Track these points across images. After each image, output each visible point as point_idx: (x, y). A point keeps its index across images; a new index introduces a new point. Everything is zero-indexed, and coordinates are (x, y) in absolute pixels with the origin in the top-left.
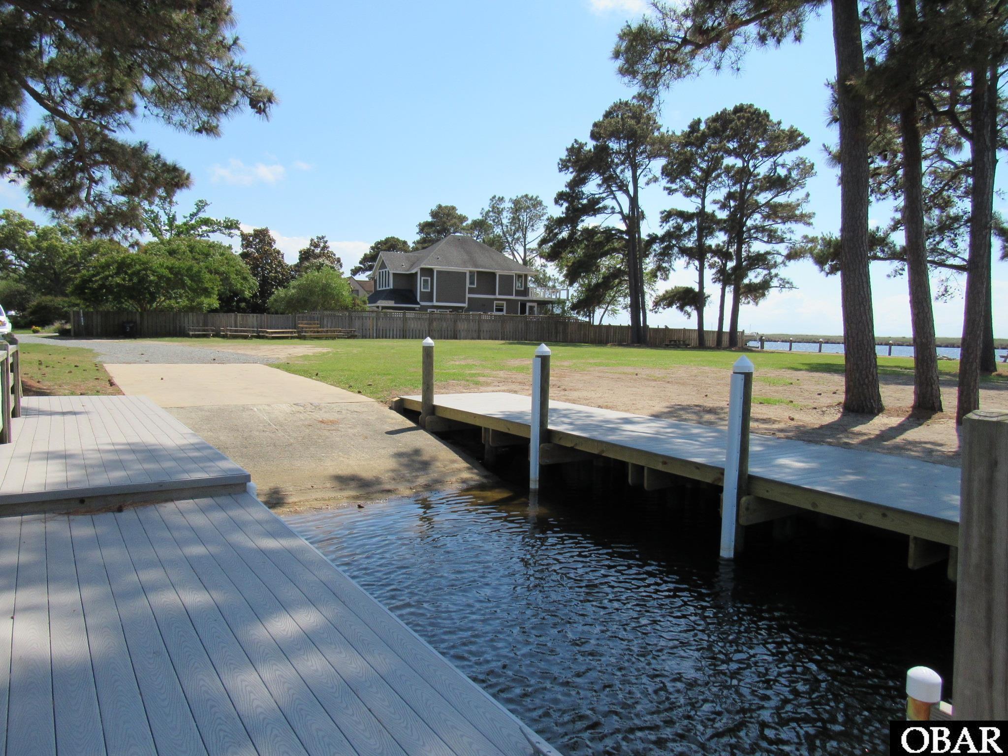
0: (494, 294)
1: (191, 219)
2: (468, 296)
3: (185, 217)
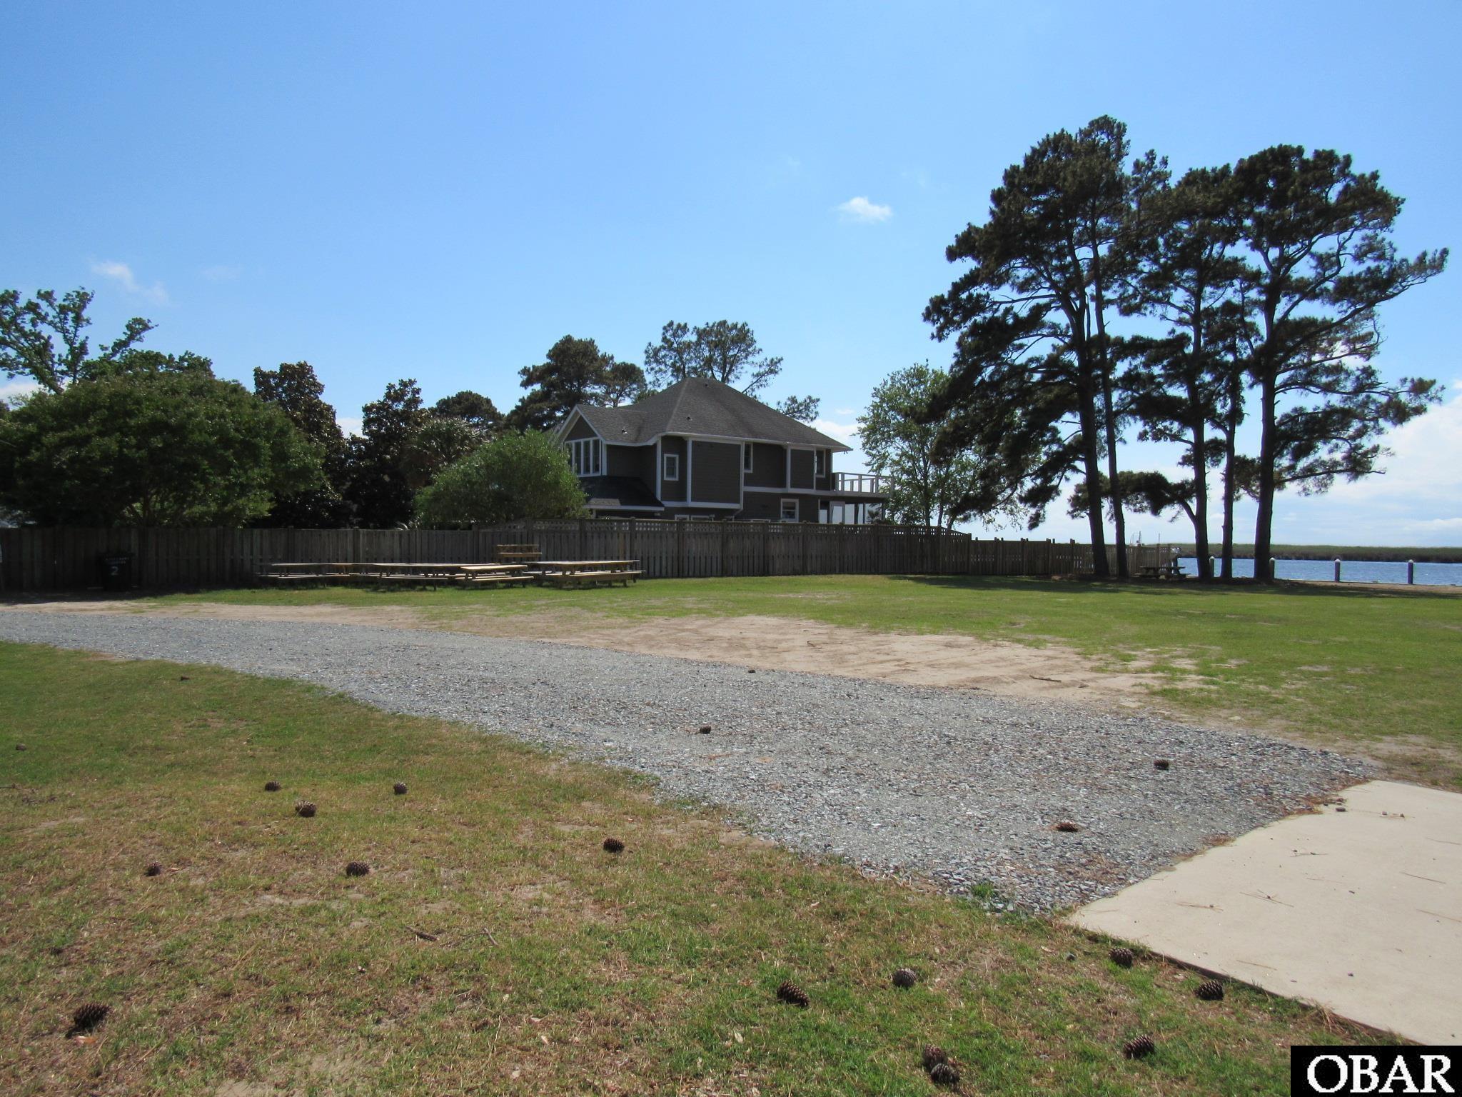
0: (783, 485)
1: (114, 353)
2: (744, 489)
3: (103, 348)
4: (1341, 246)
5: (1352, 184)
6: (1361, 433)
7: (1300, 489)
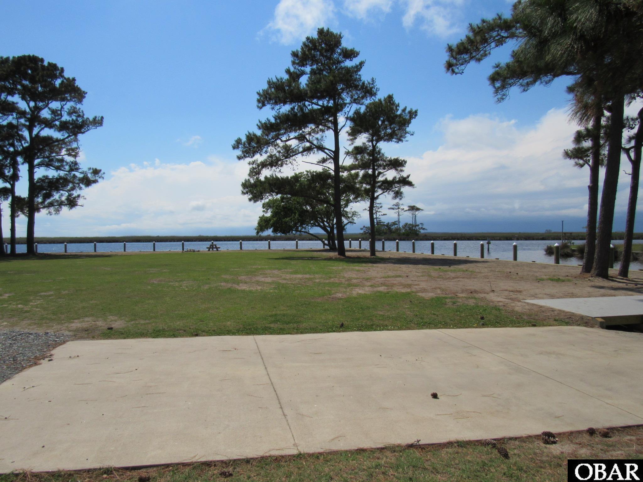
4: (62, 107)
5: (65, 81)
6: (73, 189)
7: (47, 212)
